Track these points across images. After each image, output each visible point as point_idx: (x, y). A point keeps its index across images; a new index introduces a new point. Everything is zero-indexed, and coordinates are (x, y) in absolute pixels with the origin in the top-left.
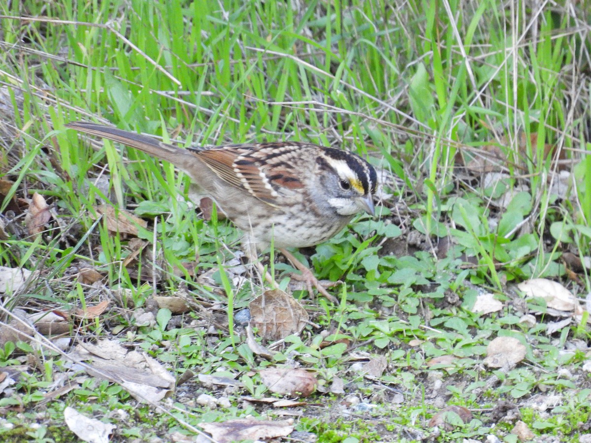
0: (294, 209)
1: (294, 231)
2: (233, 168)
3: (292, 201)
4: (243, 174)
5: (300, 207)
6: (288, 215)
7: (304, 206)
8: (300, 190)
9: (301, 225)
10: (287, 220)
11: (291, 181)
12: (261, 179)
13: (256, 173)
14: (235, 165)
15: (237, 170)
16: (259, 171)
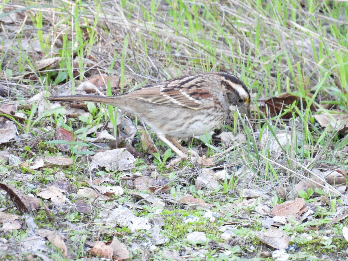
0: (210, 111)
1: (208, 124)
2: (162, 95)
3: (208, 106)
4: (170, 96)
5: (213, 109)
6: (206, 115)
7: (216, 108)
8: (212, 99)
9: (213, 120)
10: (204, 118)
11: (205, 94)
12: (184, 96)
13: (180, 93)
14: (162, 93)
15: (165, 95)
16: (180, 92)
